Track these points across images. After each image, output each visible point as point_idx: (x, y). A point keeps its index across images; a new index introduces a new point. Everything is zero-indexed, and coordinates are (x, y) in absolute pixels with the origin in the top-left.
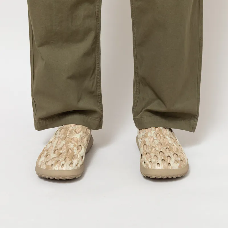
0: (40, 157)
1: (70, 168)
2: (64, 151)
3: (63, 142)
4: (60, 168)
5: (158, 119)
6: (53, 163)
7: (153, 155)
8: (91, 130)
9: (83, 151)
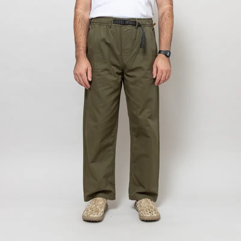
0: (84, 212)
1: (97, 216)
2: (95, 209)
3: (95, 205)
4: (93, 216)
5: (142, 195)
6: (90, 213)
7: (145, 210)
8: (107, 200)
9: (103, 210)
